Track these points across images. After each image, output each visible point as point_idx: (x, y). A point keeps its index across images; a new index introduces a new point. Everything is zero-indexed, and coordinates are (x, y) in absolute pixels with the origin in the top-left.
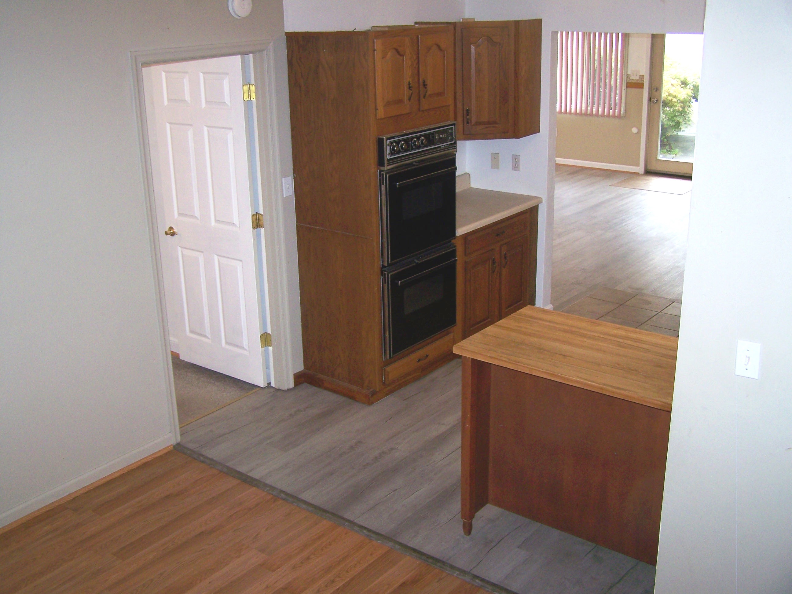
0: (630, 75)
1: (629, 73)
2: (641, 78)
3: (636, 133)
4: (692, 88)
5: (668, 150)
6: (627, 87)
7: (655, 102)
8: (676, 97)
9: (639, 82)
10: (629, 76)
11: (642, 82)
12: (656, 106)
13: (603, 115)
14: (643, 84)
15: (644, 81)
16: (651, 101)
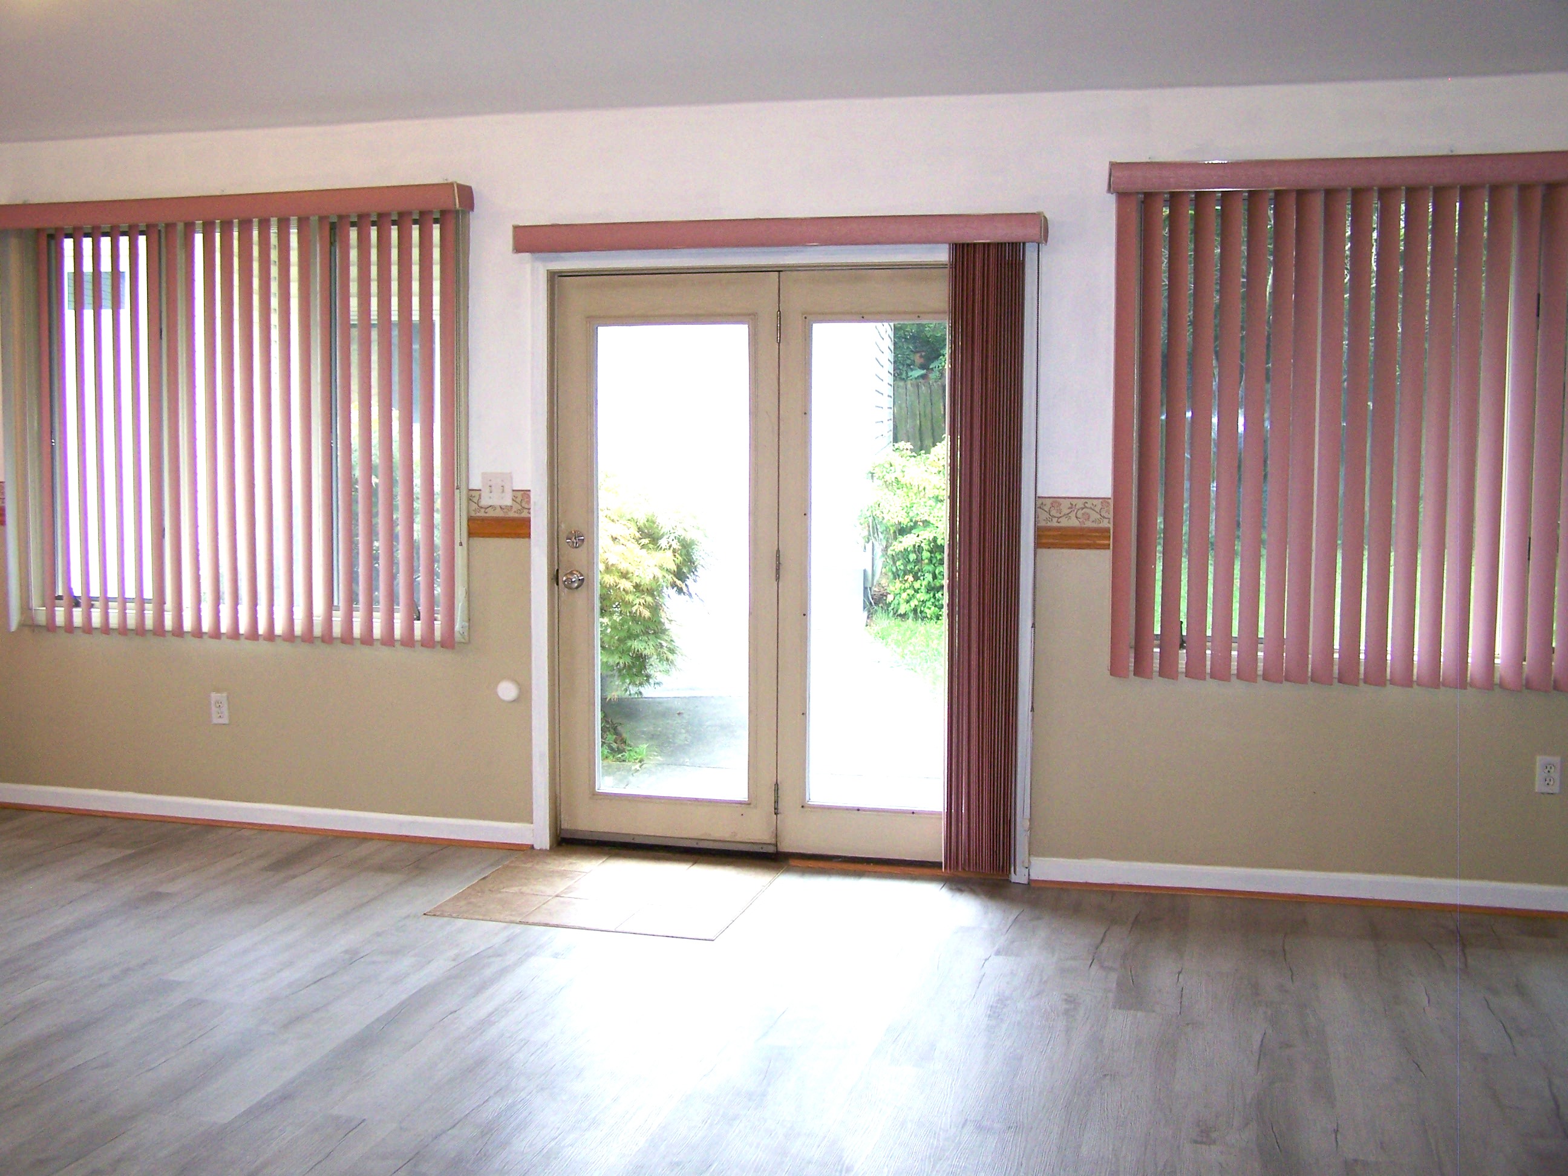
0: (480, 490)
1: (475, 483)
2: (519, 500)
3: (514, 701)
4: (676, 545)
5: (614, 746)
6: (471, 534)
7: (576, 585)
9: (512, 514)
10: (476, 494)
11: (524, 514)
12: (580, 597)
13: (389, 640)
14: (529, 520)
15: (532, 511)
16: (560, 583)
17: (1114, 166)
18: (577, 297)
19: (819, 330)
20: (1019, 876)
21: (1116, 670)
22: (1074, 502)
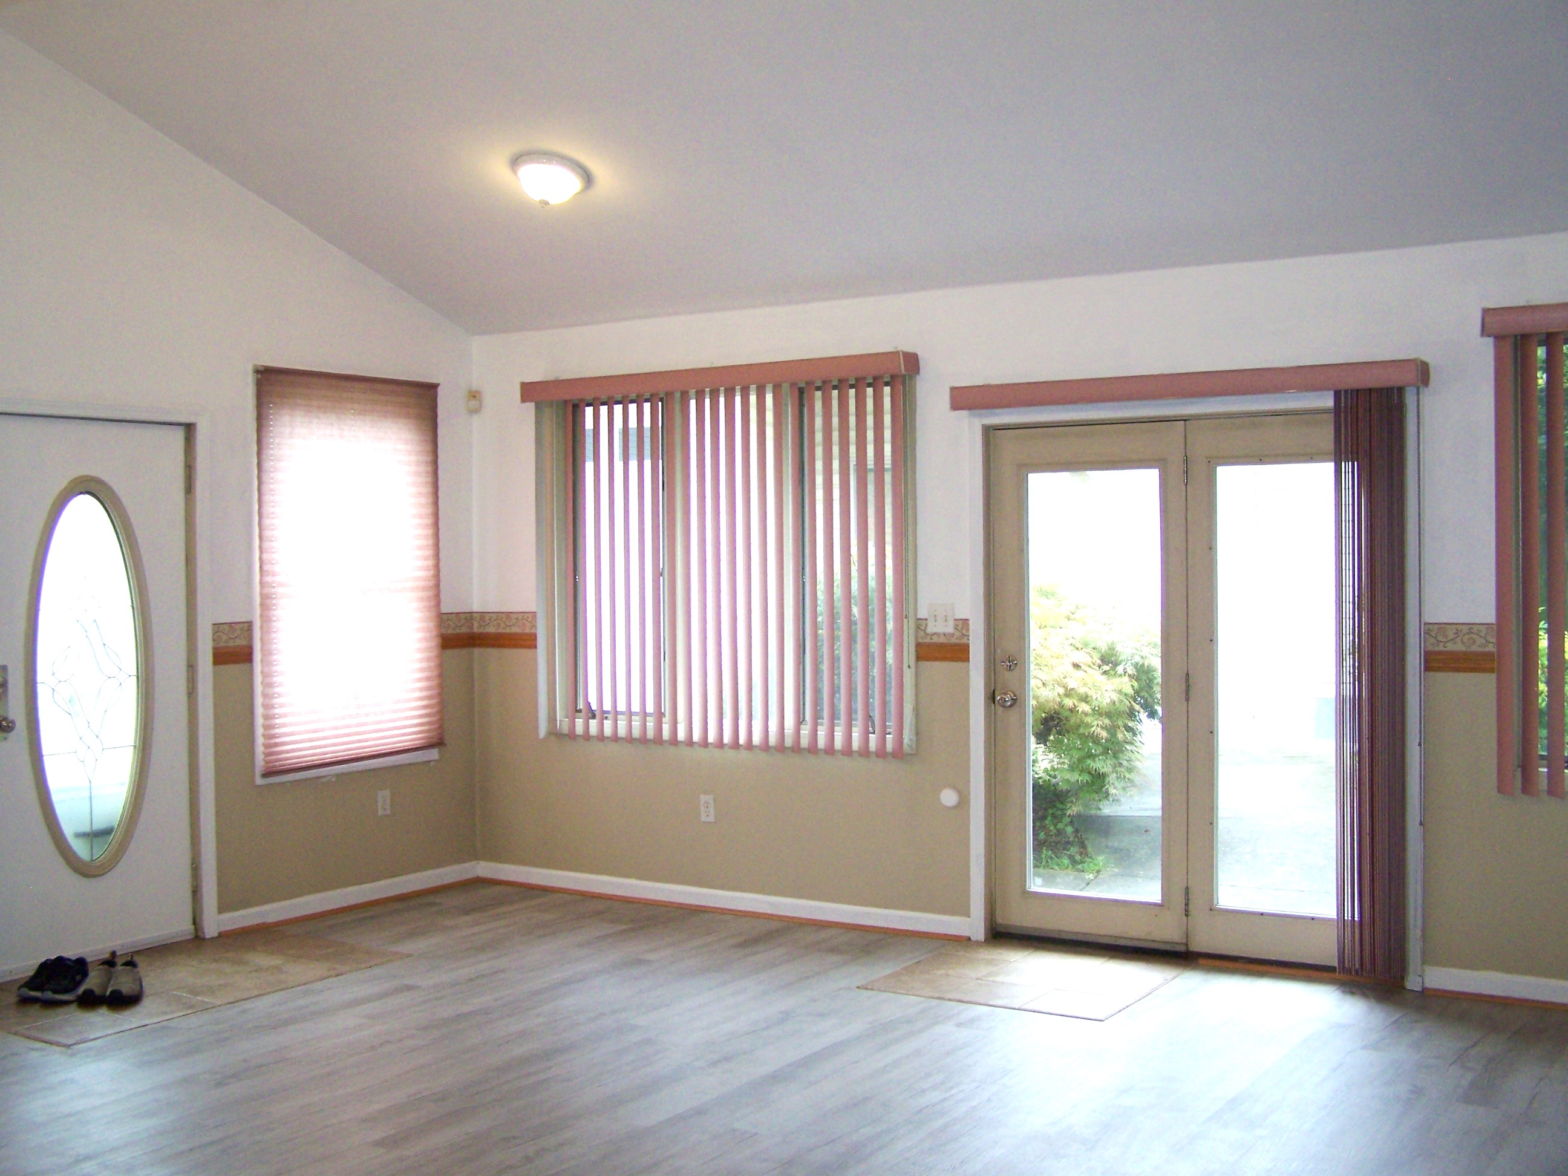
0: (926, 619)
1: (922, 613)
2: (959, 628)
3: (955, 807)
5: (1078, 858)
6: (919, 658)
7: (1009, 703)
8: (1089, 699)
9: (953, 640)
10: (924, 622)
11: (964, 641)
12: (1013, 715)
13: (848, 751)
14: (968, 646)
15: (970, 638)
16: (996, 703)
17: (1486, 312)
18: (1010, 449)
19: (1223, 473)
20: (1413, 983)
21: (1501, 789)
22: (1459, 627)
